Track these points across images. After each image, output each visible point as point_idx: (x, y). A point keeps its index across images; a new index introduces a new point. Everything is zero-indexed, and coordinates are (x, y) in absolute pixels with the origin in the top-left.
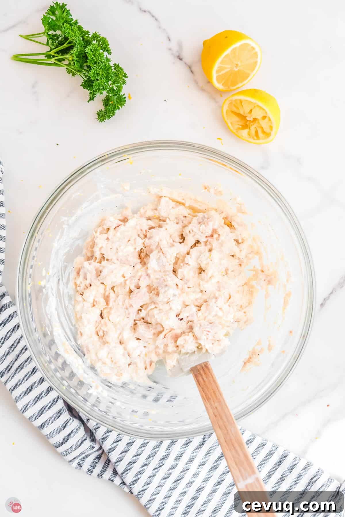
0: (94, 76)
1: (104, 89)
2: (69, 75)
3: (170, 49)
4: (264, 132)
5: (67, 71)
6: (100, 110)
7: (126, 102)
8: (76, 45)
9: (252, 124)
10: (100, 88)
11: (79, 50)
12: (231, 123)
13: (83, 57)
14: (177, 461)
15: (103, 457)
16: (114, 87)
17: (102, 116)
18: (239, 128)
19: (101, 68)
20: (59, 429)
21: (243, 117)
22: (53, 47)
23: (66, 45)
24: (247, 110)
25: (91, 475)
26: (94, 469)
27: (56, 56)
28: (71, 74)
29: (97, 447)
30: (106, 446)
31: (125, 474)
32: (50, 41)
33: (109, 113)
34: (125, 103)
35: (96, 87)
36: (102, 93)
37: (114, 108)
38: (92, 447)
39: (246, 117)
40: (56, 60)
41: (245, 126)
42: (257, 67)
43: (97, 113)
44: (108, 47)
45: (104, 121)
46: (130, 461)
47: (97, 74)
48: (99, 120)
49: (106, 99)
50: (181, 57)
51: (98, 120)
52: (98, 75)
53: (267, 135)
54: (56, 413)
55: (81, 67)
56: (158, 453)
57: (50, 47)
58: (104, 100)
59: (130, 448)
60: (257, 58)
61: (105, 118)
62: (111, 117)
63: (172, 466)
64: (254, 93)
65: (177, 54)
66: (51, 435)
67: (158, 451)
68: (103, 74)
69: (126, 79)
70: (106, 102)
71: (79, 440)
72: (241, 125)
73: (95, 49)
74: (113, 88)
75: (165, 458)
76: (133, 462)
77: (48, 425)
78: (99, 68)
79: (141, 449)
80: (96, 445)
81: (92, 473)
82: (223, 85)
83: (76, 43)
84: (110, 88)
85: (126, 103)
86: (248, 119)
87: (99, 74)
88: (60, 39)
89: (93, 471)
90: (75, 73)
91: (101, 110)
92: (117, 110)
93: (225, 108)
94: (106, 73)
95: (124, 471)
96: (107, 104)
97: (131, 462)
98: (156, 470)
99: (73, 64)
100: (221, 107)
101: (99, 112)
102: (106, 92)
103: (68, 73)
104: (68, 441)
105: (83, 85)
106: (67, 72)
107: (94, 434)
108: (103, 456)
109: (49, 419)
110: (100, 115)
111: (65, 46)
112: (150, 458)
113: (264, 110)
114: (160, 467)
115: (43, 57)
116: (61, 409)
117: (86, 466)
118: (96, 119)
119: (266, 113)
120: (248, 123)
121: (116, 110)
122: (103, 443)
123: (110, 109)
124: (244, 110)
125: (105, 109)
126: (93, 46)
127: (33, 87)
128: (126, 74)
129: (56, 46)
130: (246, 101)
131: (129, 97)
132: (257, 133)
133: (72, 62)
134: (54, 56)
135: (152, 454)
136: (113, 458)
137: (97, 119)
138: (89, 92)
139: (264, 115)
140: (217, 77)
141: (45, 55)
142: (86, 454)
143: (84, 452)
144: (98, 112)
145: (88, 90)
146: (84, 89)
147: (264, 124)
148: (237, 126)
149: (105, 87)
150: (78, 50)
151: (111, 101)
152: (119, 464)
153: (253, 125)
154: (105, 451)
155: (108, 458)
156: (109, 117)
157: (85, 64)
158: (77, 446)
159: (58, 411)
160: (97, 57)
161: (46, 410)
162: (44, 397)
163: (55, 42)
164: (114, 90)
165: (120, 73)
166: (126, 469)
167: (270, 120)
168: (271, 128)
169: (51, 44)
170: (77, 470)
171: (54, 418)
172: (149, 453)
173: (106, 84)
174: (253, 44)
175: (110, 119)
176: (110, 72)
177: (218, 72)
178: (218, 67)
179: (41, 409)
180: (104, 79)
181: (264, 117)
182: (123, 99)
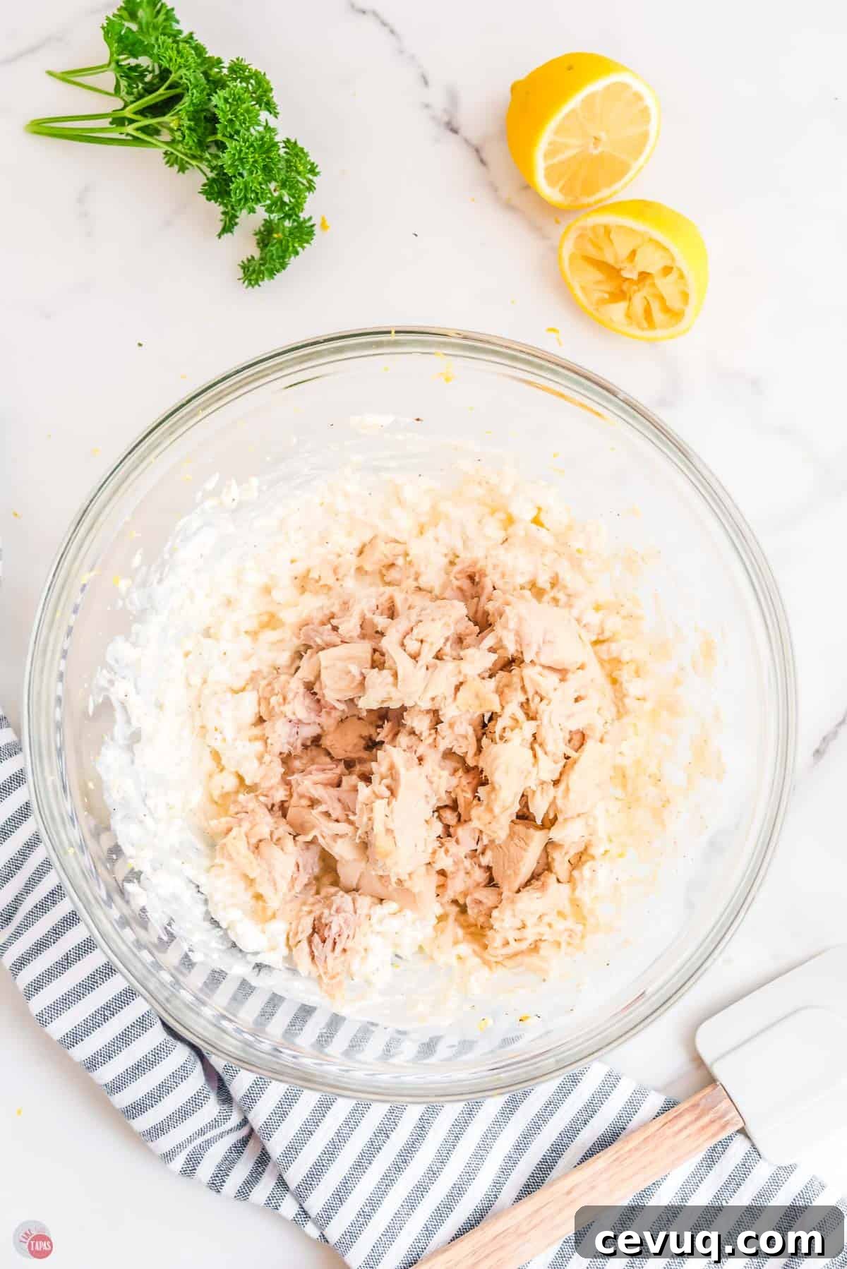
0: (232, 165)
1: (258, 200)
2: (172, 168)
3: (427, 106)
4: (667, 310)
5: (166, 159)
6: (250, 258)
7: (314, 235)
8: (188, 90)
9: (635, 287)
10: (249, 196)
11: (194, 101)
12: (583, 288)
13: (206, 121)
14: (443, 1158)
15: (252, 1145)
16: (284, 195)
17: (253, 273)
18: (602, 302)
19: (252, 145)
20: (138, 1069)
21: (612, 272)
22: (131, 98)
23: (162, 93)
24: (624, 252)
25: (219, 1191)
26: (228, 1175)
27: (137, 121)
28: (176, 167)
29: (235, 1119)
30: (258, 1117)
31: (306, 1189)
32: (124, 83)
33: (272, 262)
34: (312, 239)
35: (238, 191)
36: (252, 210)
37: (285, 251)
38: (222, 1117)
39: (621, 269)
40: (137, 129)
41: (619, 295)
42: (648, 149)
43: (242, 264)
44: (271, 95)
45: (259, 286)
46: (320, 1156)
47: (241, 159)
48: (246, 282)
49: (265, 231)
50: (455, 125)
51: (244, 282)
52: (243, 164)
53: (675, 315)
54: (132, 1026)
55: (202, 145)
56: (393, 1135)
57: (124, 100)
58: (260, 232)
59: (320, 1122)
60: (648, 121)
61: (261, 276)
62: (275, 274)
63: (430, 1169)
64: (642, 208)
65: (446, 119)
66: (117, 1086)
67: (392, 1131)
68: (255, 161)
69: (315, 179)
70: (265, 236)
71: (189, 1097)
72: (608, 293)
73: (237, 97)
74: (280, 198)
75: (413, 1149)
76: (328, 1160)
77: (109, 1057)
78: (247, 144)
79: (348, 1125)
80: (232, 1114)
81: (222, 1186)
82: (561, 191)
83: (189, 84)
84: (274, 199)
85: (314, 237)
86: (626, 274)
87: (245, 160)
88: (147, 79)
89: (224, 1181)
90: (187, 162)
91: (253, 257)
92: (293, 258)
93: (568, 249)
94: (264, 160)
95: (305, 1181)
96: (266, 242)
97: (321, 1160)
98: (388, 1181)
99: (181, 139)
100: (556, 251)
101: (246, 262)
102: (264, 208)
103: (168, 165)
104: (160, 1100)
105: (207, 190)
106: (167, 162)
107: (228, 1086)
108: (251, 1143)
109: (113, 1043)
110: (248, 271)
111: (160, 95)
112: (372, 1149)
113: (665, 249)
114: (400, 1171)
115: (105, 123)
116: (143, 1016)
117: (206, 1170)
118: (239, 279)
119: (673, 259)
120: (625, 287)
121: (290, 257)
122: (250, 1109)
123: (274, 252)
124: (616, 252)
125: (261, 254)
126: (232, 91)
127: (81, 200)
128: (315, 165)
129: (138, 97)
130: (620, 227)
131: (324, 226)
132: (648, 312)
133: (178, 135)
134: (132, 121)
135: (378, 1138)
136: (276, 1147)
137: (242, 281)
138: (222, 209)
139: (669, 263)
140: (547, 169)
141: (110, 120)
142: (208, 1136)
143: (202, 1132)
144: (243, 262)
145: (218, 204)
146: (207, 202)
147: (666, 286)
148: (597, 295)
149: (262, 193)
150: (192, 100)
151: (277, 233)
152: (290, 1162)
153: (639, 290)
154: (256, 1128)
155: (263, 1149)
156: (272, 273)
157: (210, 139)
158: (183, 1114)
159: (137, 1021)
160: (242, 118)
161: (106, 1019)
162: (101, 984)
163: (135, 86)
164: (284, 204)
165: (300, 161)
166: (308, 1177)
167: (682, 276)
168: (685, 296)
169: (125, 90)
170: (185, 1179)
171: (125, 1039)
172: (370, 1134)
173: (263, 186)
174: (638, 86)
175: (273, 278)
176: (272, 155)
177: (548, 155)
178: (550, 144)
179: (93, 1016)
180: (259, 173)
181: (667, 270)
182: (307, 227)
